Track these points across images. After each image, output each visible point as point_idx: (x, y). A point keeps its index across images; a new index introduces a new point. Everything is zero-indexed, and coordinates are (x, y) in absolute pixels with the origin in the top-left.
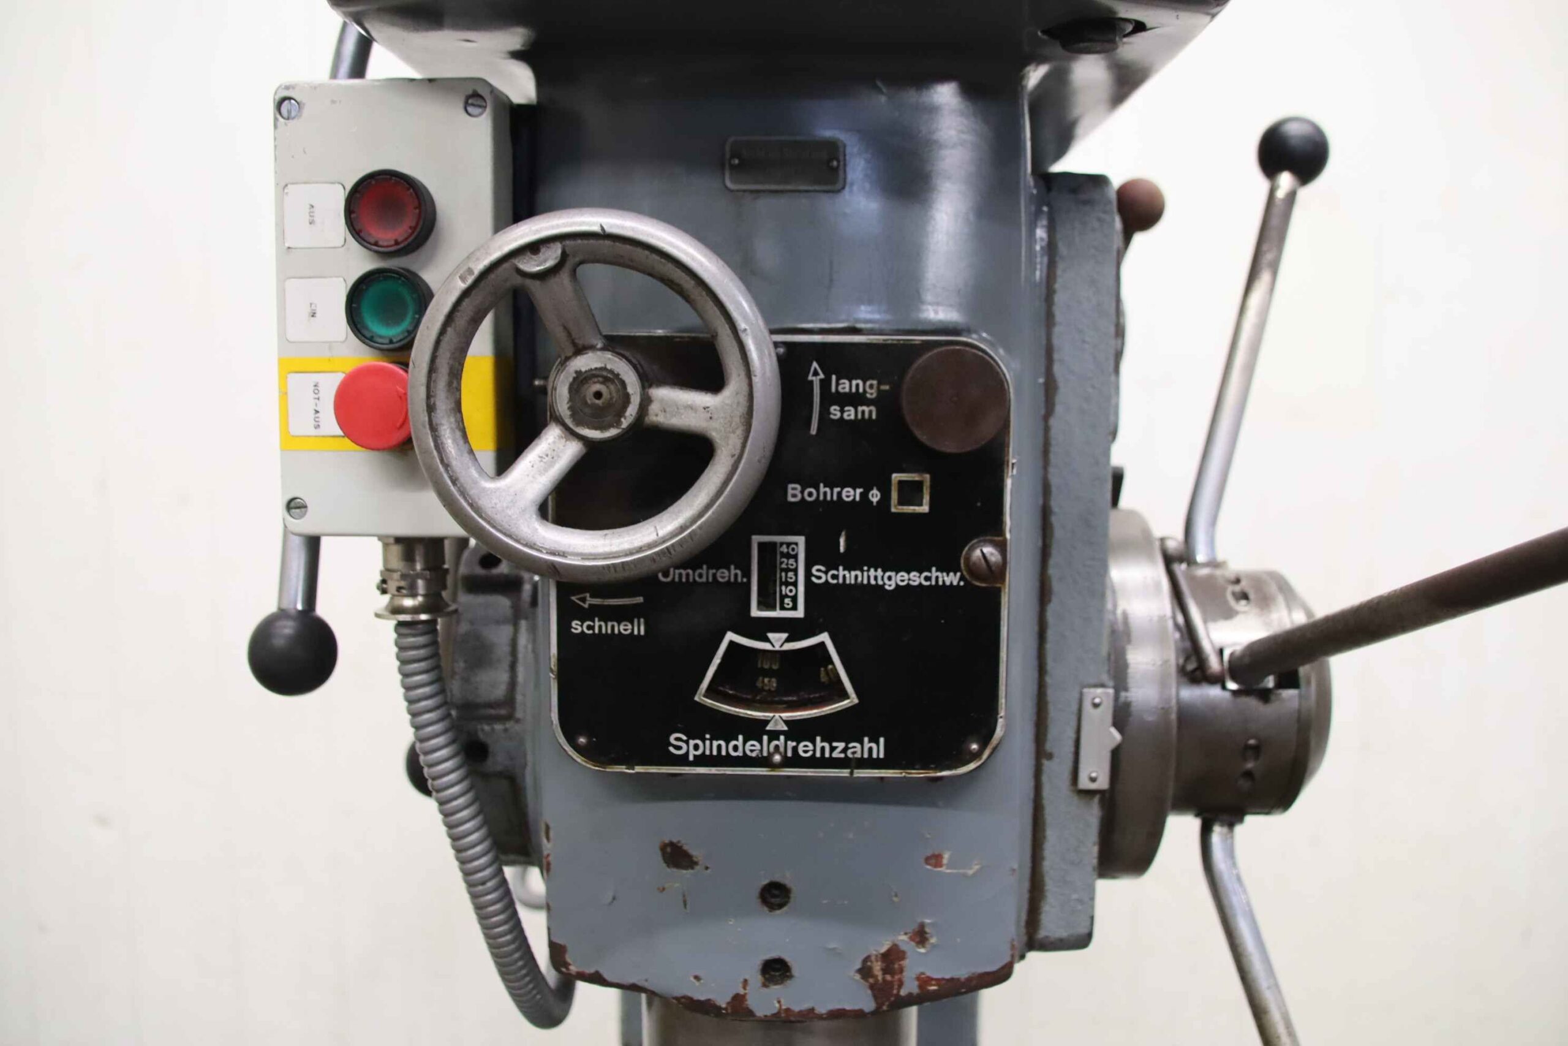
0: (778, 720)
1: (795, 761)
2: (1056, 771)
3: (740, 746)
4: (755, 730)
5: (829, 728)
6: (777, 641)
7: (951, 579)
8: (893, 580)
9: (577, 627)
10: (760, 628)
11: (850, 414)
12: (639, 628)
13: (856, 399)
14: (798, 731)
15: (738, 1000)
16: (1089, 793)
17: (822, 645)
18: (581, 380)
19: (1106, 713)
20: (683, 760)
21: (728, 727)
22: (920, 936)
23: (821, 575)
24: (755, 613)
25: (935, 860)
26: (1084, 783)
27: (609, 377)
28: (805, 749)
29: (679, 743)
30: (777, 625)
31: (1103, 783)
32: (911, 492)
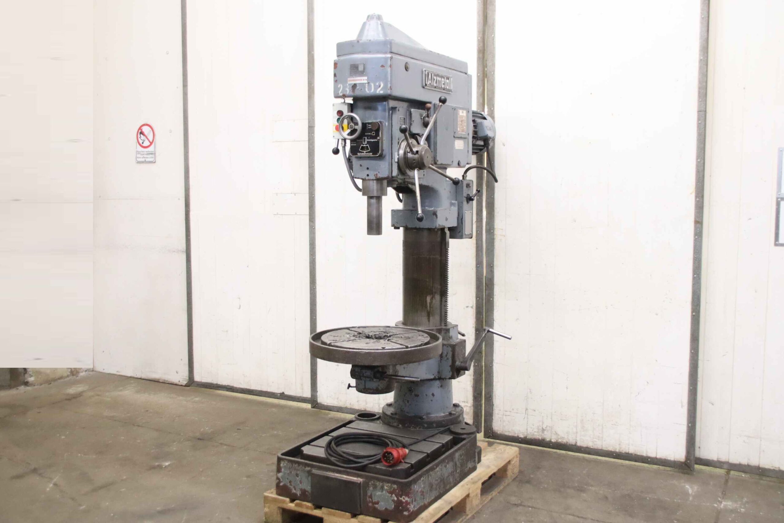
0: (365, 152)
1: (366, 155)
2: (393, 160)
3: (362, 154)
4: (363, 153)
5: (368, 152)
6: (365, 145)
7: (376, 140)
8: (372, 140)
9: (351, 145)
10: (363, 144)
11: (369, 128)
12: (355, 145)
13: (370, 127)
14: (366, 153)
15: (365, 178)
16: (396, 162)
17: (368, 146)
18: (351, 125)
19: (397, 155)
20: (358, 155)
21: (361, 152)
22: (379, 172)
23: (368, 140)
24: (363, 143)
25: (380, 166)
26: (395, 161)
27: (352, 125)
28: (367, 154)
29: (358, 154)
30: (365, 144)
31: (397, 161)
32: (373, 133)
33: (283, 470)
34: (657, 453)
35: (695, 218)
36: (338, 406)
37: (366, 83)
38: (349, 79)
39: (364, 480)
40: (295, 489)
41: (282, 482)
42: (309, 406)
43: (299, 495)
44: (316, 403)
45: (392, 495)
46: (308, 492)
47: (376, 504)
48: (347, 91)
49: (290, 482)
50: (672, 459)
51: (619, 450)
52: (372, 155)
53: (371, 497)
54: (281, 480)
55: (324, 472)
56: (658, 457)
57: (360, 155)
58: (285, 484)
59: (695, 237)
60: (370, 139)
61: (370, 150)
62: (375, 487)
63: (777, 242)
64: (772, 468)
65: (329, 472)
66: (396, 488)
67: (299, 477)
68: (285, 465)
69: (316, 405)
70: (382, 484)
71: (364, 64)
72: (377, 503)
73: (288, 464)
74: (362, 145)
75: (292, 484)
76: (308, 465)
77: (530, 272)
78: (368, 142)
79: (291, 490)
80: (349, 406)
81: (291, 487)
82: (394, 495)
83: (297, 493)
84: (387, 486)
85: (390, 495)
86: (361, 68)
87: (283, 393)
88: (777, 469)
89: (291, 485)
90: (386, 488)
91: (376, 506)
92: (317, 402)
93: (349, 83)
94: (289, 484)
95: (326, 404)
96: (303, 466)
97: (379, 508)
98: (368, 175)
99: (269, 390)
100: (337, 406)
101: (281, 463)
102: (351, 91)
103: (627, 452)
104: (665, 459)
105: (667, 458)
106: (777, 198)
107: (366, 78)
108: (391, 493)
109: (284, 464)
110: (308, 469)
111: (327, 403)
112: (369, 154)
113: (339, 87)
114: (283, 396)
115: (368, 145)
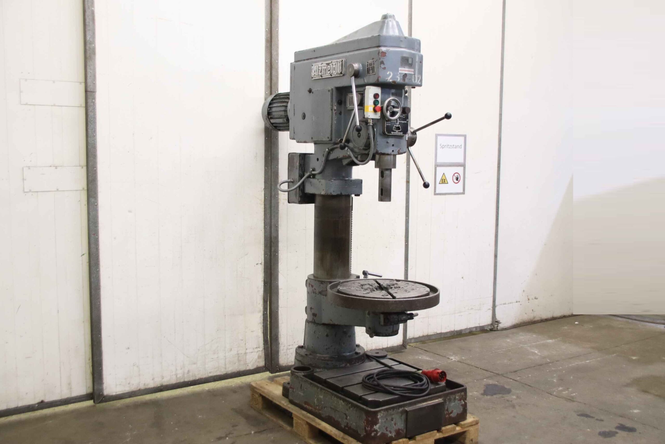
0: (397, 131)
1: (398, 134)
3: (395, 133)
6: (397, 126)
7: (406, 122)
8: (403, 122)
9: (387, 125)
12: (390, 125)
15: (391, 153)
16: (407, 140)
18: (390, 108)
21: (394, 131)
22: (400, 149)
25: (401, 143)
26: (406, 140)
27: (392, 108)
32: (404, 116)
33: (380, 420)
34: (388, 344)
35: (407, 179)
36: (130, 391)
37: (413, 75)
38: (400, 69)
39: (443, 398)
40: (391, 432)
41: (379, 432)
42: (91, 403)
43: (394, 436)
44: (103, 397)
45: (461, 401)
46: (401, 430)
47: (451, 414)
48: (398, 79)
49: (386, 428)
50: (396, 345)
51: (382, 347)
52: (403, 134)
53: (447, 410)
54: (379, 431)
55: (415, 406)
56: (389, 346)
57: (393, 134)
58: (382, 432)
59: (406, 192)
60: (401, 121)
61: (401, 130)
62: (450, 400)
63: (435, 193)
64: (433, 334)
65: (418, 405)
66: (463, 394)
67: (394, 420)
68: (382, 415)
69: (103, 398)
70: (454, 396)
71: (412, 58)
72: (452, 412)
73: (385, 413)
74: (395, 125)
75: (389, 429)
76: (400, 406)
77: (306, 228)
78: (399, 123)
79: (387, 435)
80: (142, 387)
81: (387, 432)
82: (462, 401)
83: (392, 435)
84: (458, 396)
85: (460, 402)
86: (410, 61)
87: (42, 402)
88: (436, 333)
89: (387, 431)
90: (457, 397)
91: (452, 415)
92: (104, 395)
93: (400, 72)
94: (385, 432)
95: (114, 394)
96: (397, 409)
97: (452, 416)
98: (393, 151)
99: (21, 404)
100: (128, 391)
101: (378, 414)
102: (402, 79)
103: (371, 349)
104: (392, 347)
105: (393, 346)
106: (435, 165)
107: (413, 70)
108: (460, 400)
109: (380, 415)
110: (401, 409)
111: (116, 393)
112: (400, 133)
113: (388, 73)
114: (42, 405)
115: (399, 126)
